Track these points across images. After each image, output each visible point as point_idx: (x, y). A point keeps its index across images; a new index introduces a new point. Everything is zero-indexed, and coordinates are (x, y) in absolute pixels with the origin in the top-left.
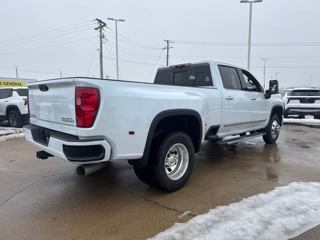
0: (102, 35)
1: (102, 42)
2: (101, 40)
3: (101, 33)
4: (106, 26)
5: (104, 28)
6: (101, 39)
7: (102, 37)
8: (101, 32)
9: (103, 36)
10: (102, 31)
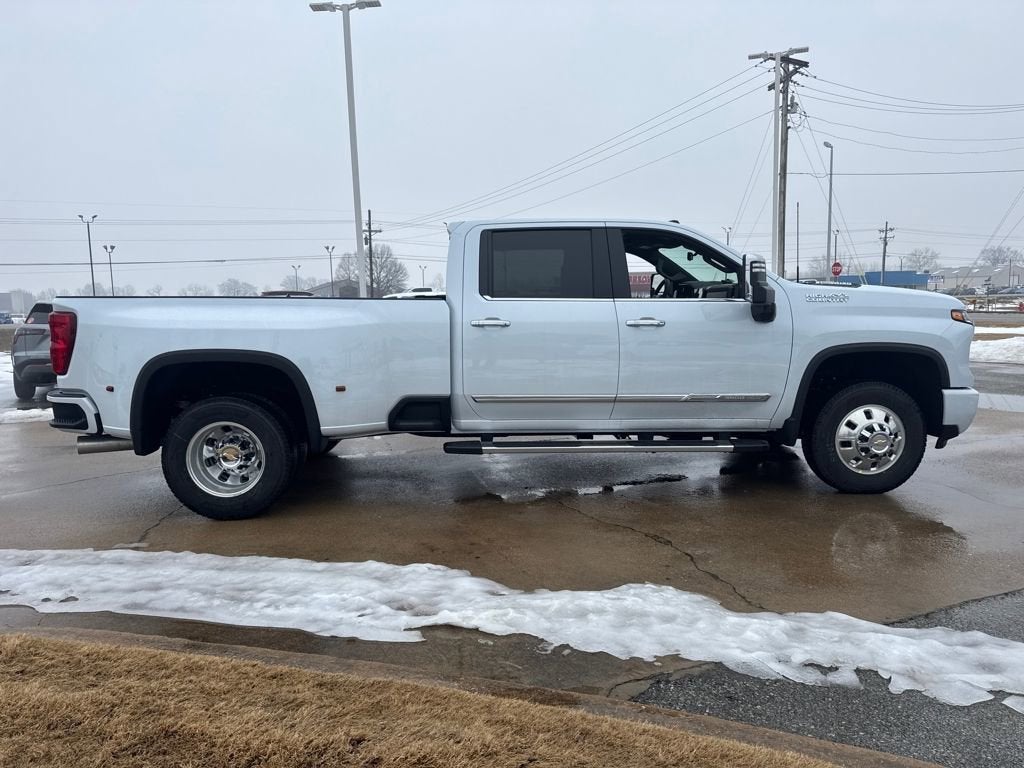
0: (789, 103)
1: (789, 124)
2: (785, 120)
3: (785, 99)
4: (799, 72)
5: (795, 78)
6: (784, 116)
7: (788, 108)
8: (785, 91)
9: (794, 105)
10: (791, 87)
